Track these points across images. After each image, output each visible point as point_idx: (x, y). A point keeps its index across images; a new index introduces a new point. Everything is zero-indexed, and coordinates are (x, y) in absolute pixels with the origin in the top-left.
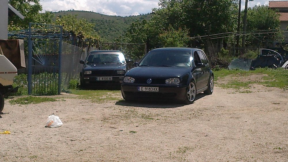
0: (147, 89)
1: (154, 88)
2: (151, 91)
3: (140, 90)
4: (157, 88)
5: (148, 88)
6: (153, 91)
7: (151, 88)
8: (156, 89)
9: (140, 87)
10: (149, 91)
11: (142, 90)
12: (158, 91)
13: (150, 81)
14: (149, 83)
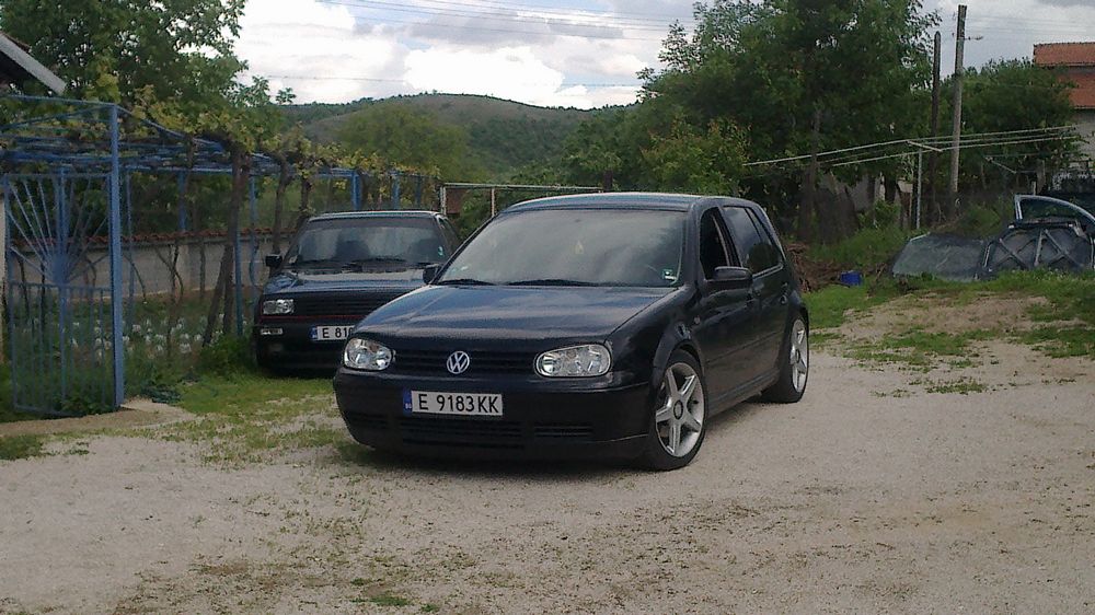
0: (447, 402)
1: (482, 396)
2: (465, 412)
3: (416, 408)
4: (493, 396)
5: (450, 398)
6: (476, 412)
7: (464, 395)
8: (491, 405)
9: (415, 395)
10: (456, 412)
11: (423, 405)
12: (501, 413)
13: (461, 363)
14: (456, 370)
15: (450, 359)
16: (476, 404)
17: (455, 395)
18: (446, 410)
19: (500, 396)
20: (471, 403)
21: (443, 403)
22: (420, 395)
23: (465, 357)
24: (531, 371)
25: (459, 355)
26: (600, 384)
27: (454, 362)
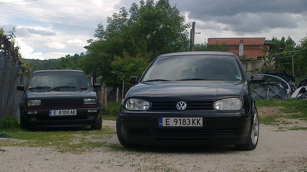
0: (179, 122)
1: (194, 118)
2: (186, 125)
3: (164, 124)
4: (199, 118)
5: (180, 120)
6: (191, 125)
7: (186, 118)
8: (198, 122)
9: (164, 119)
10: (182, 125)
11: (168, 123)
12: (202, 125)
13: (183, 106)
14: (181, 108)
15: (178, 105)
16: (191, 122)
17: (182, 119)
18: (178, 125)
19: (202, 118)
20: (189, 122)
21: (177, 122)
22: (166, 119)
23: (184, 104)
24: (212, 109)
25: (182, 103)
26: (238, 114)
27: (180, 105)
